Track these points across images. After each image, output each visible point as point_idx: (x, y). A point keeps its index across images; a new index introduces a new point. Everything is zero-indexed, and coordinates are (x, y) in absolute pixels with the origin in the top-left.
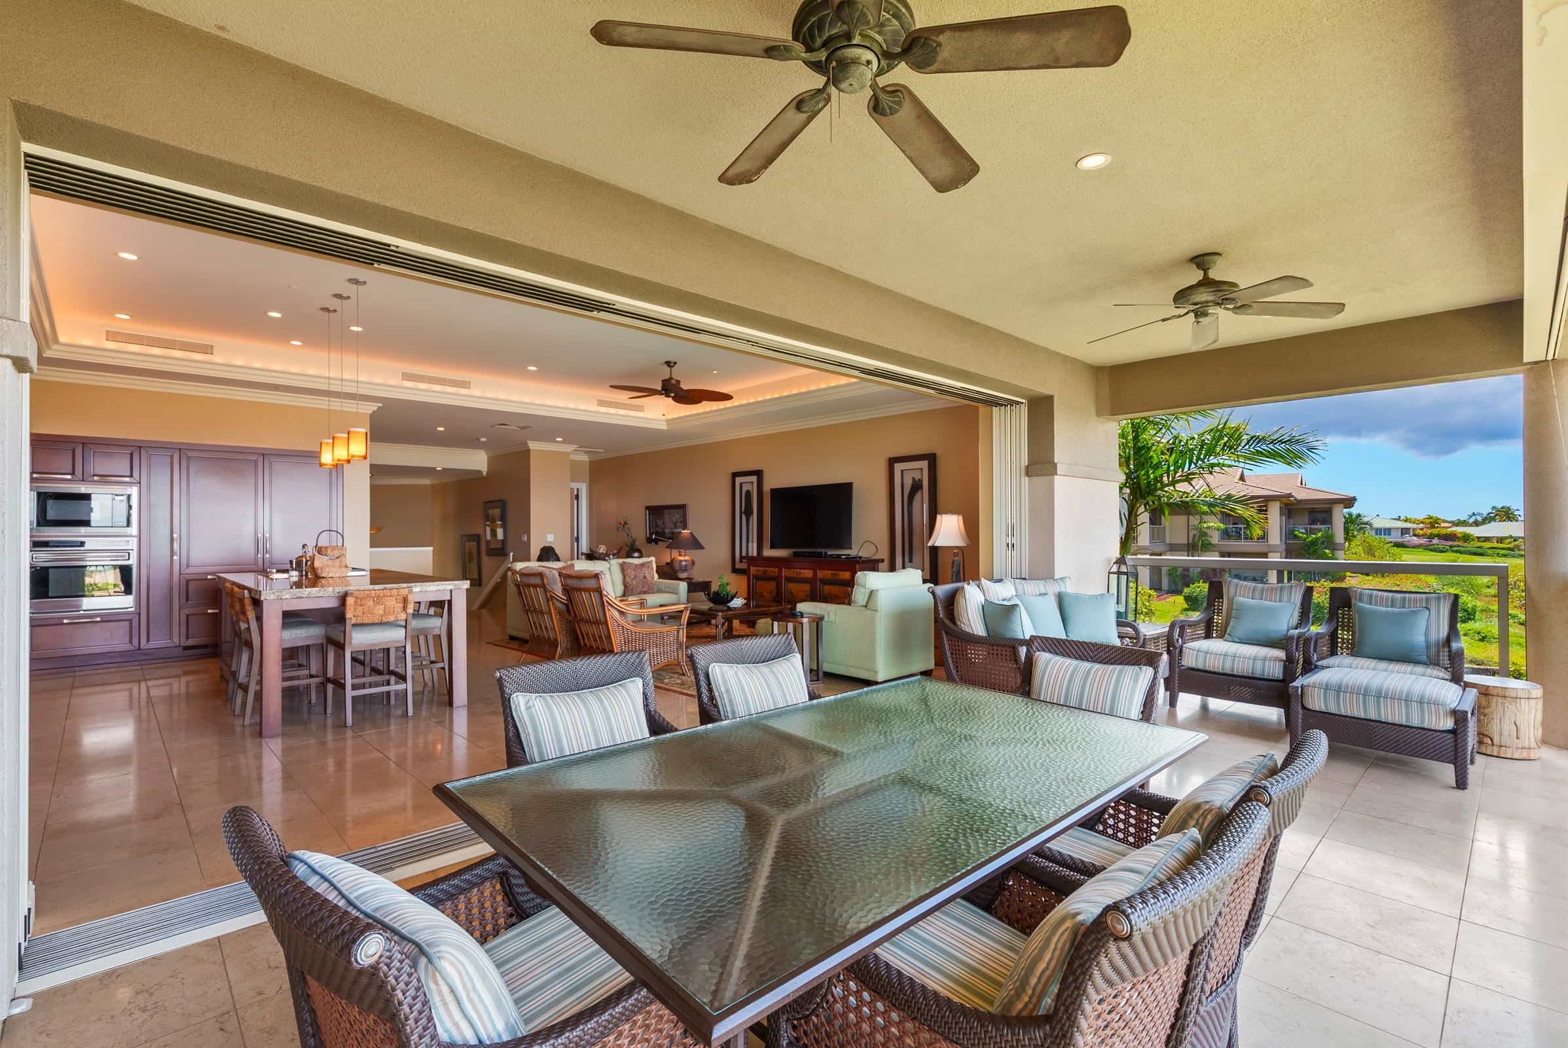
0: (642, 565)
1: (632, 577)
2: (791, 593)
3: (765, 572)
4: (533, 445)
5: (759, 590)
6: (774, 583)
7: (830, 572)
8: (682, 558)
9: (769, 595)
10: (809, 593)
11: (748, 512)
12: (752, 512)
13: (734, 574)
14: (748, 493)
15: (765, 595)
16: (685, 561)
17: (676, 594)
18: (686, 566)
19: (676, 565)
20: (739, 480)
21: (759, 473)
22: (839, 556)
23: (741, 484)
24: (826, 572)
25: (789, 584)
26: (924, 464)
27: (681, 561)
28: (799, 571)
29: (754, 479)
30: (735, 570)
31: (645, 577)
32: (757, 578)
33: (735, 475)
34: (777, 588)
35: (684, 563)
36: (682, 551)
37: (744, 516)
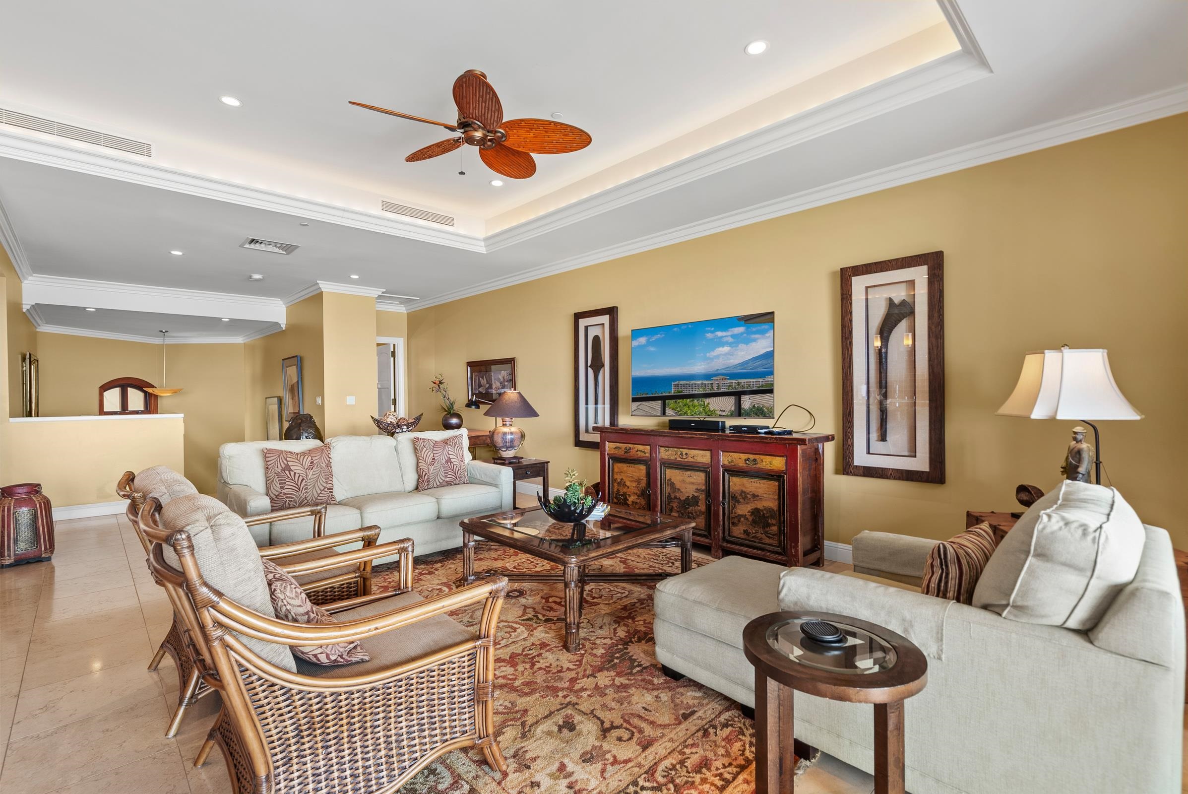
0: (446, 442)
1: (429, 460)
2: (672, 485)
3: (627, 451)
4: (326, 287)
5: (618, 477)
6: (643, 468)
7: (744, 456)
8: (506, 430)
9: (634, 484)
10: (704, 488)
11: (597, 365)
12: (603, 366)
13: (577, 448)
14: (596, 339)
15: (628, 483)
16: (512, 433)
17: (496, 486)
18: (512, 441)
19: (498, 440)
20: (583, 322)
21: (612, 312)
22: (753, 430)
23: (586, 328)
24: (736, 455)
25: (668, 471)
26: (920, 274)
27: (505, 434)
28: (685, 451)
29: (605, 319)
30: (579, 443)
31: (449, 461)
32: (616, 459)
33: (578, 316)
34: (648, 475)
35: (509, 437)
36: (508, 419)
37: (590, 371)
